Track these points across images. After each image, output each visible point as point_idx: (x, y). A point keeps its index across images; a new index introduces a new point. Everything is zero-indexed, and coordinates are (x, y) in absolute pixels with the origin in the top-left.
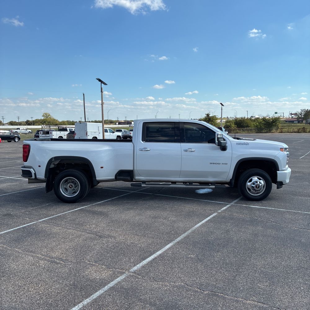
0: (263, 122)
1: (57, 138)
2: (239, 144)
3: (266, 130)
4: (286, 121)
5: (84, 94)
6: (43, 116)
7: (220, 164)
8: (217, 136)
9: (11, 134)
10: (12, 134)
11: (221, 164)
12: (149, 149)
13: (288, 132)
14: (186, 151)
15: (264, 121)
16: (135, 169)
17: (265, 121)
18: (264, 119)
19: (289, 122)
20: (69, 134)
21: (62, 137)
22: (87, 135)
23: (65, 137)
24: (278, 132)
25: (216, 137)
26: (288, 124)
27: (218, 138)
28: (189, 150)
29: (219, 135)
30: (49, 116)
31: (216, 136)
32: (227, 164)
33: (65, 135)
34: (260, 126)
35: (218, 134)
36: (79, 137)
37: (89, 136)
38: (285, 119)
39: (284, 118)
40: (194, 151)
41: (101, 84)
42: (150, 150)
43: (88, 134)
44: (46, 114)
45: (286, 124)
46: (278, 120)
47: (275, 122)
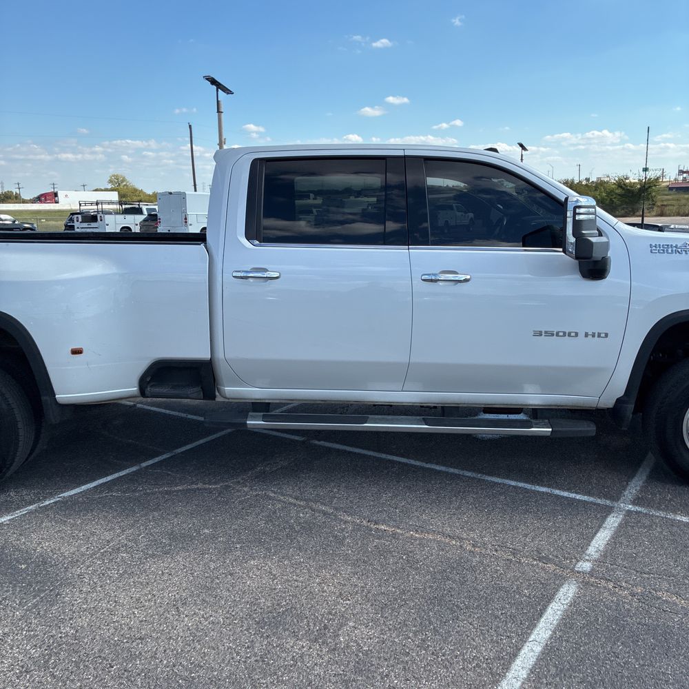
0: (617, 191)
1: (118, 231)
2: (665, 249)
3: (623, 209)
4: (671, 189)
5: (190, 126)
6: (110, 181)
7: (577, 334)
8: (575, 214)
9: (14, 222)
10: (17, 222)
11: (581, 335)
12: (276, 275)
13: (679, 214)
14: (431, 281)
15: (621, 187)
16: (220, 355)
17: (623, 189)
18: (621, 184)
19: (676, 190)
20: (145, 220)
21: (129, 228)
22: (186, 222)
23: (136, 229)
24: (654, 213)
25: (570, 221)
26: (675, 194)
27: (577, 225)
28: (443, 277)
29: (582, 210)
30: (123, 181)
31: (570, 214)
32: (606, 335)
33: (137, 225)
34: (611, 199)
35: (580, 207)
36: (169, 228)
37: (191, 225)
38: (668, 184)
39: (665, 182)
40: (466, 280)
41: (217, 91)
42: (277, 278)
43: (189, 221)
44: (117, 177)
45: (670, 195)
46: (655, 186)
47: (647, 189)
